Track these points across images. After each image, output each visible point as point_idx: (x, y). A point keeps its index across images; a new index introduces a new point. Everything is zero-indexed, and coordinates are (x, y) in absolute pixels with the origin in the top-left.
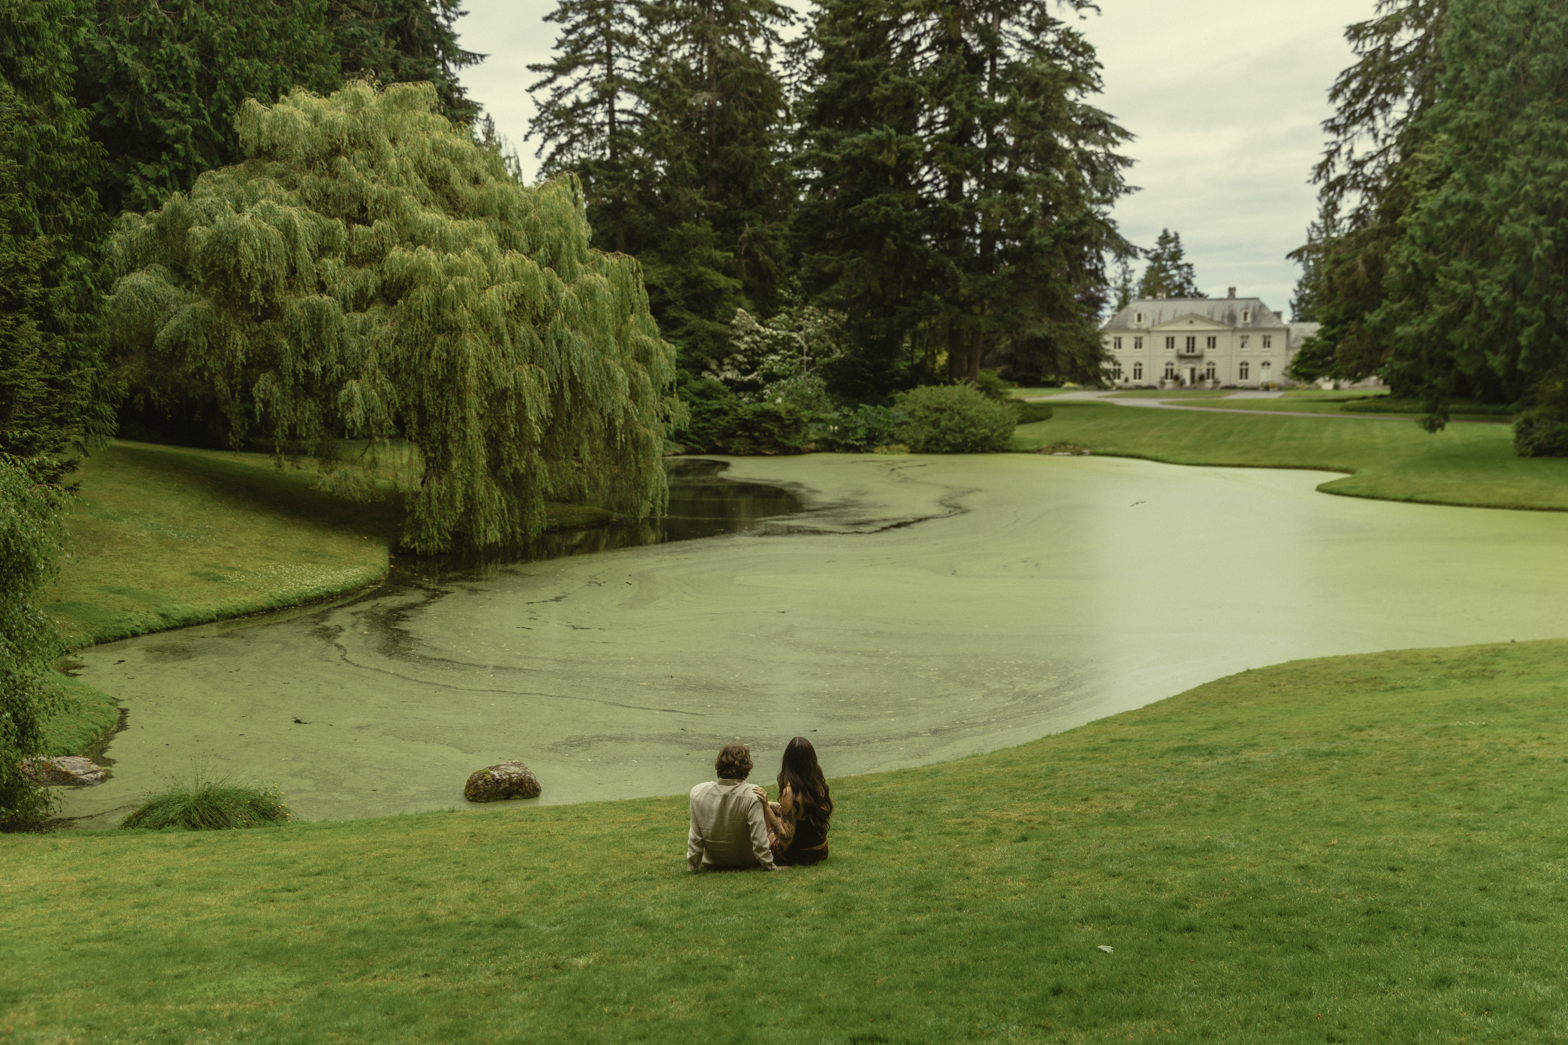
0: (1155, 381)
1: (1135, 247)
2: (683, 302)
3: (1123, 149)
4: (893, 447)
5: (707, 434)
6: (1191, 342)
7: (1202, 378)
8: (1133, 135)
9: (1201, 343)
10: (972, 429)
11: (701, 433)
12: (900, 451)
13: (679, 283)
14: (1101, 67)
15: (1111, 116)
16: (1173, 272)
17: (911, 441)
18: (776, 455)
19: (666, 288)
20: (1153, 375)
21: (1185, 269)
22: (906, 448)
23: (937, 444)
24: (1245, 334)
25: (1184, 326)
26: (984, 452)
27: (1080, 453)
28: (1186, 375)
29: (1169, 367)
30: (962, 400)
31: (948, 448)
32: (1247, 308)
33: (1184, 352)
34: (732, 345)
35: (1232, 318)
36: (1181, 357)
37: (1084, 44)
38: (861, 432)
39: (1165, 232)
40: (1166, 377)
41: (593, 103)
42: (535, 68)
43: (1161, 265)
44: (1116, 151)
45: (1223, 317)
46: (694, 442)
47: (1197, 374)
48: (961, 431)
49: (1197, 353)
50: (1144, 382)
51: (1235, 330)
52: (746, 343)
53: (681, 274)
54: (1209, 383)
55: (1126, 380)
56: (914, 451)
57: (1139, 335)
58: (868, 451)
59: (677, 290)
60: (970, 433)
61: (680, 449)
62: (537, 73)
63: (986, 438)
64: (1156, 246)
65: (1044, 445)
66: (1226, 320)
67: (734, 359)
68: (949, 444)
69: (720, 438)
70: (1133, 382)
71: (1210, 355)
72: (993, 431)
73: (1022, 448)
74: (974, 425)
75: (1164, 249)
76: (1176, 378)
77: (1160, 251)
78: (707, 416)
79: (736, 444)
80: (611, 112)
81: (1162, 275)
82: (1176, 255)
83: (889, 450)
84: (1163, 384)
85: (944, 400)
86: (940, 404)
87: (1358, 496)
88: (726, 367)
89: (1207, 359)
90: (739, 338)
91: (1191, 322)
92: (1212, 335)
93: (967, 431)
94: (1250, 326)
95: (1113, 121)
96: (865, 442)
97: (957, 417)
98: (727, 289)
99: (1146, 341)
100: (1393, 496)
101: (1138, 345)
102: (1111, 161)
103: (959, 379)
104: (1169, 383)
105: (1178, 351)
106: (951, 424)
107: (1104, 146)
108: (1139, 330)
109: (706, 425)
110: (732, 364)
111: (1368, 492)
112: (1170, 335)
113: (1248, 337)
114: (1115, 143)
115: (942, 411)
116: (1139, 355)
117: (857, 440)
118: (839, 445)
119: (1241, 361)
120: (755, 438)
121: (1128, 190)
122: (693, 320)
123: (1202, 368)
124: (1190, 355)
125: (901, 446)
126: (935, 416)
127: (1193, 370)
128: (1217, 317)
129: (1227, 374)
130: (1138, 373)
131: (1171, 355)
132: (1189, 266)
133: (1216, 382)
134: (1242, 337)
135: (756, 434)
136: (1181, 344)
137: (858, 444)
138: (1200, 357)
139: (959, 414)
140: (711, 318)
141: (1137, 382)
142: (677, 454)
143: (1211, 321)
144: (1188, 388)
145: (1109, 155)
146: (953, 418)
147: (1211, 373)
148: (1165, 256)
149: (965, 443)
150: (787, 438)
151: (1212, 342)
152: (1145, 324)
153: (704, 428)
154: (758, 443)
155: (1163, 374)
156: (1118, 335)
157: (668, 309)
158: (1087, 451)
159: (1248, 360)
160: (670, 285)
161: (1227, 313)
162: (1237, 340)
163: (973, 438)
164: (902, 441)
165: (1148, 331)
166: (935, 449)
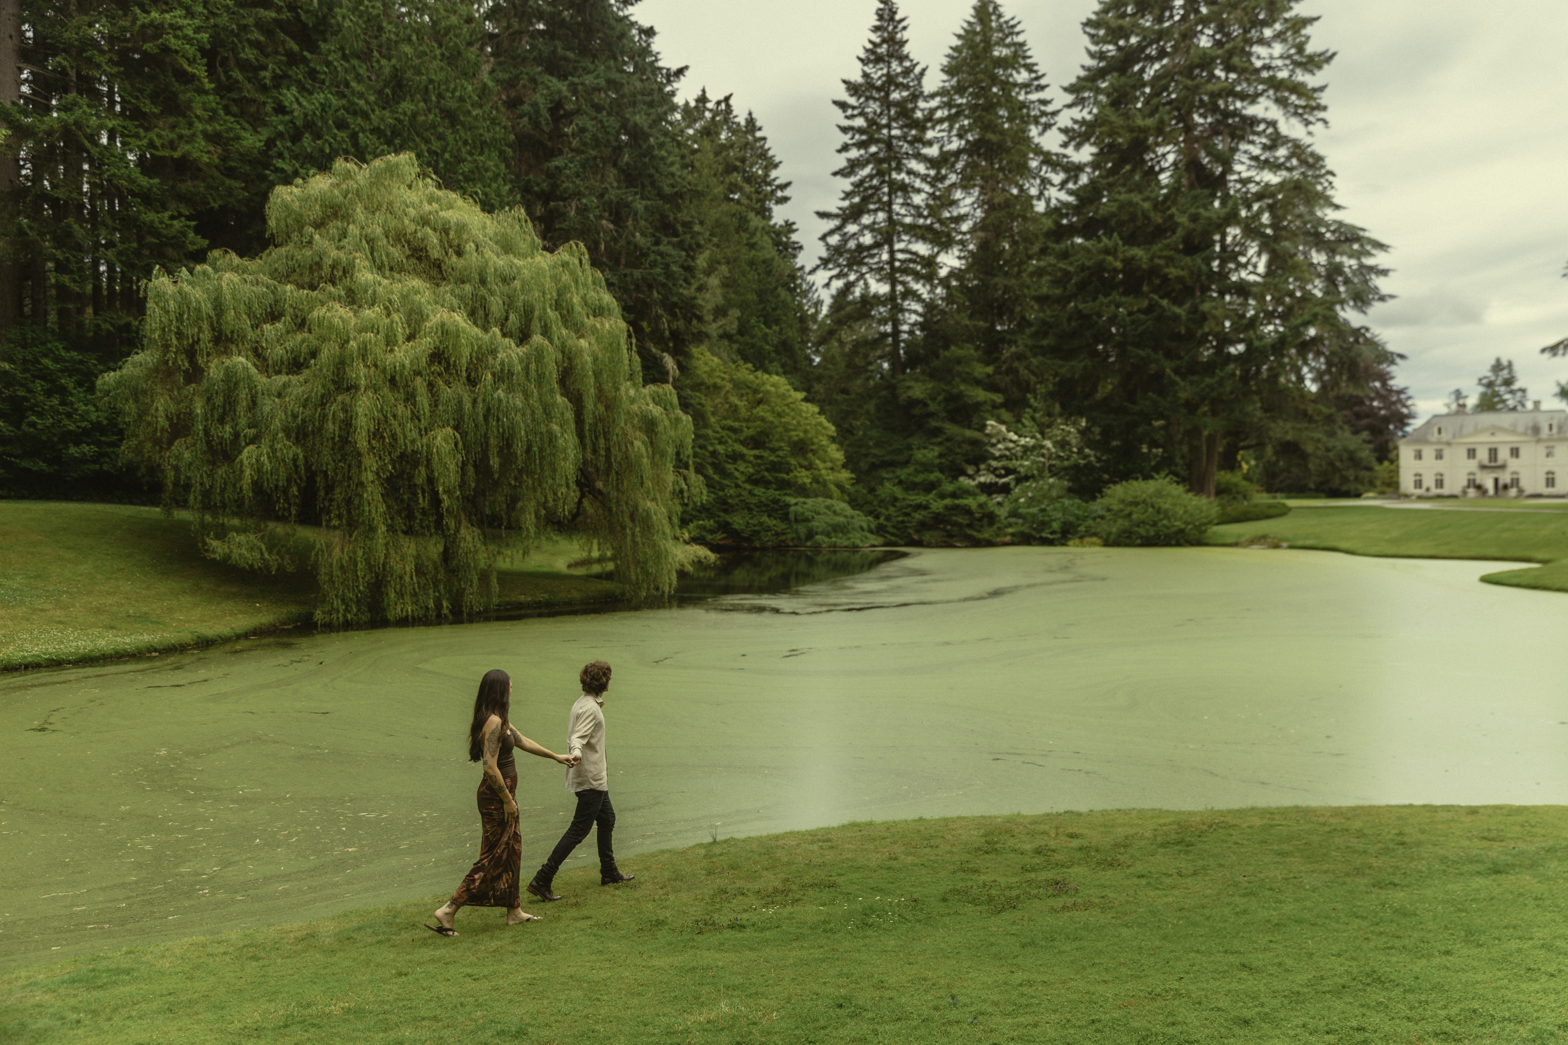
0: (1457, 490)
1: (1392, 354)
2: (944, 414)
3: (1378, 259)
4: (1087, 539)
5: (906, 527)
6: (1493, 453)
7: (1506, 487)
8: (1388, 247)
9: (1504, 454)
10: (1165, 522)
11: (900, 526)
12: (1093, 544)
13: (940, 398)
14: (1333, 174)
15: (1363, 230)
16: (1507, 396)
17: (1104, 535)
18: (966, 547)
19: (929, 402)
20: (1455, 484)
21: (1519, 394)
22: (1099, 541)
23: (1129, 537)
24: (1550, 444)
25: (1486, 438)
26: (1178, 545)
27: (1277, 546)
28: (1489, 485)
29: (1472, 477)
30: (1159, 494)
31: (1139, 541)
32: (1552, 418)
33: (1486, 462)
34: (987, 451)
35: (1536, 430)
36: (1483, 467)
37: (1312, 154)
38: (1056, 526)
39: (1498, 360)
40: (1469, 487)
41: (877, 245)
42: (823, 215)
43: (1494, 391)
44: (1369, 261)
45: (1527, 429)
46: (893, 534)
47: (1501, 483)
48: (1155, 524)
49: (1500, 462)
50: (1445, 491)
51: (1539, 441)
52: (1000, 450)
53: (944, 391)
54: (1513, 492)
55: (1428, 489)
56: (1107, 544)
57: (1439, 447)
58: (1063, 545)
59: (939, 403)
60: (1164, 526)
61: (880, 540)
62: (825, 220)
63: (1182, 531)
64: (1489, 374)
65: (1243, 539)
66: (1529, 432)
67: (989, 465)
68: (1142, 537)
69: (917, 531)
70: (1435, 491)
71: (1513, 464)
72: (1187, 523)
73: (1220, 541)
74: (1167, 517)
75: (1497, 376)
76: (1479, 487)
77: (1493, 378)
78: (908, 510)
79: (927, 537)
80: (892, 252)
81: (1496, 399)
82: (1508, 382)
83: (1082, 543)
84: (1465, 493)
85: (1139, 493)
86: (1136, 497)
87: (1518, 586)
88: (982, 473)
89: (1510, 469)
90: (994, 445)
91: (1493, 434)
92: (1515, 445)
93: (1160, 524)
94: (1556, 436)
95: (1367, 234)
96: (1059, 535)
97: (1150, 510)
98: (985, 402)
99: (1447, 453)
100: (1557, 586)
101: (1439, 456)
102: (1364, 271)
103: (1158, 473)
104: (1472, 492)
105: (1480, 462)
106: (1143, 517)
107: (1359, 259)
108: (1439, 442)
109: (906, 519)
110: (988, 470)
111: (1533, 582)
112: (1472, 447)
113: (1553, 447)
114: (1369, 254)
115: (1136, 504)
116: (1439, 466)
117: (1052, 533)
118: (1035, 539)
119: (1546, 469)
120: (947, 531)
121: (1382, 299)
122: (951, 429)
123: (1505, 478)
124: (1493, 464)
125: (1094, 539)
126: (1128, 509)
127: (1496, 480)
128: (1521, 428)
129: (1533, 482)
130: (1440, 483)
131: (1472, 465)
132: (1523, 391)
133: (1521, 491)
134: (1547, 447)
135: (949, 527)
136: (1483, 455)
137: (1051, 537)
138: (1503, 467)
139: (1153, 506)
140: (969, 427)
141: (1439, 491)
142: (874, 546)
143: (1513, 431)
144: (1491, 497)
145: (1362, 266)
146: (1146, 511)
147: (1515, 482)
148: (1499, 382)
149: (1157, 536)
150: (979, 531)
151: (1515, 452)
152: (1445, 437)
153: (903, 522)
154: (951, 536)
155: (1465, 483)
156: (1418, 447)
157: (930, 420)
158: (1285, 544)
159: (1554, 469)
160: (933, 399)
161: (1530, 424)
162: (1541, 450)
163: (1166, 531)
164: (1095, 534)
165: (1449, 444)
166: (1128, 541)
